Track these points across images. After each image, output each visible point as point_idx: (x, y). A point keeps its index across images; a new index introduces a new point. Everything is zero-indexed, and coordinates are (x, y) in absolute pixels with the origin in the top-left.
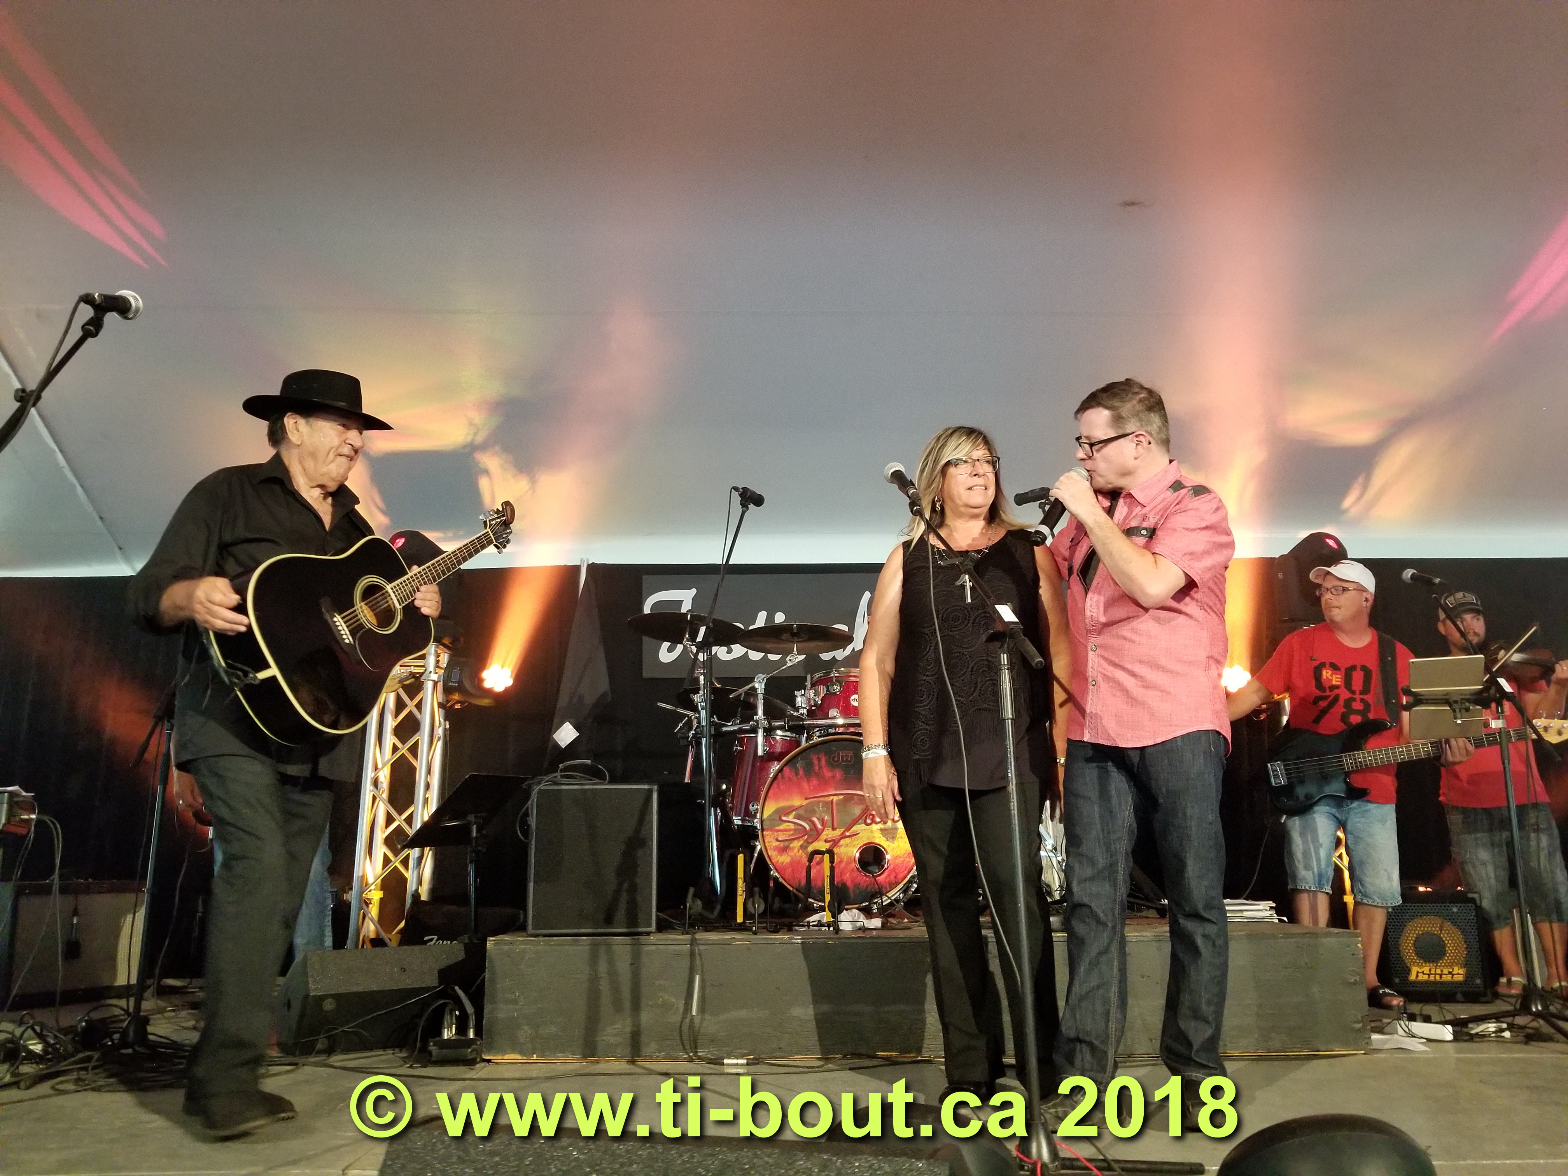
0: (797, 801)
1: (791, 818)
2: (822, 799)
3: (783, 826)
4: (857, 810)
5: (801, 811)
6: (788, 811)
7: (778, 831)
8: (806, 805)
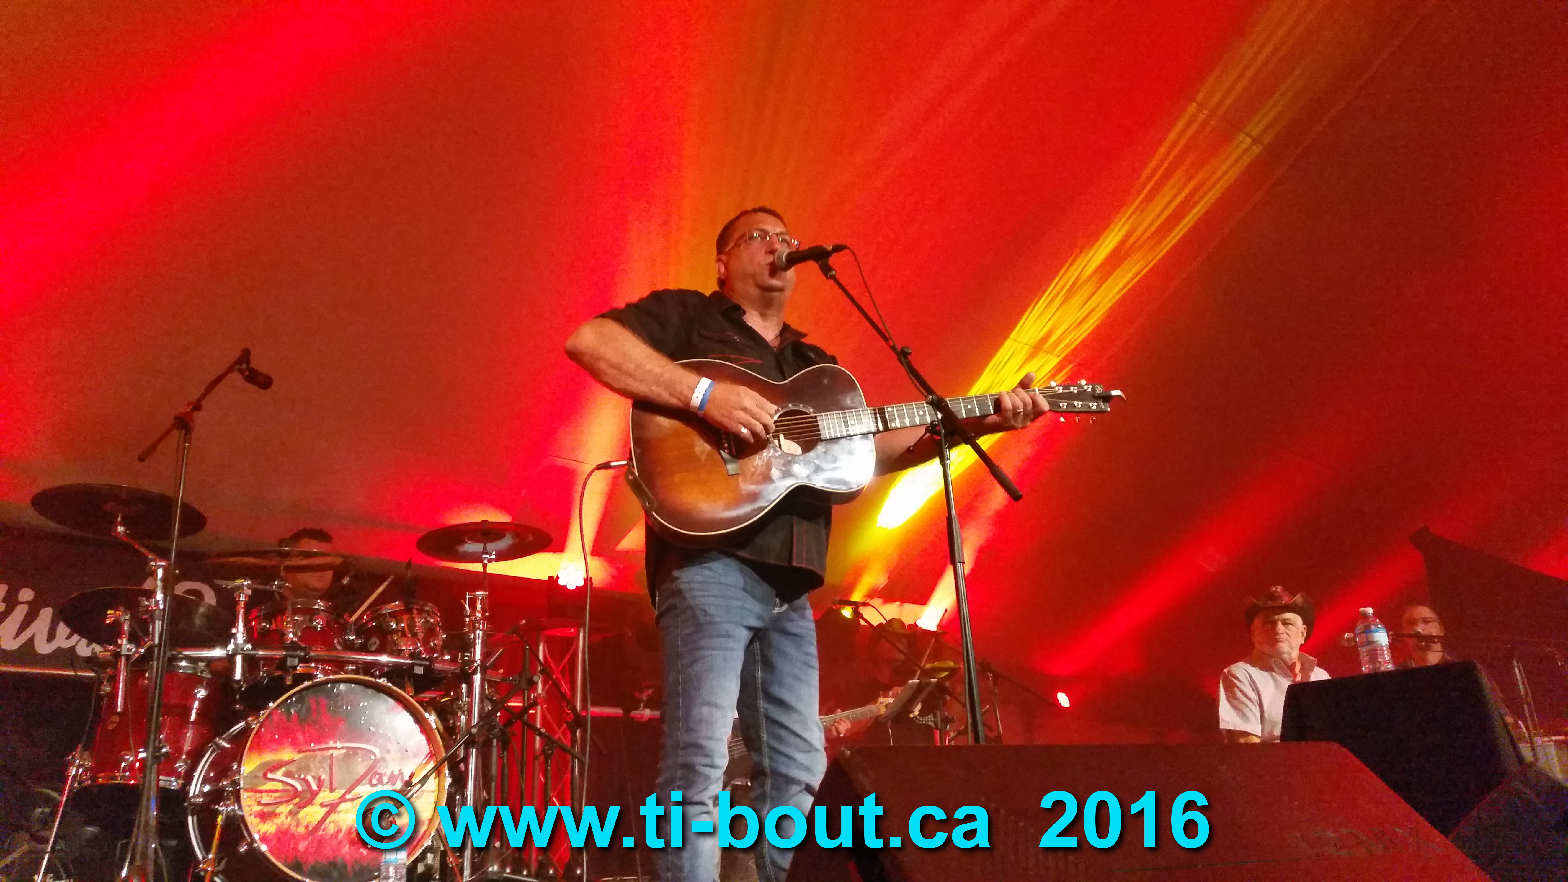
0: (287, 754)
1: (279, 775)
2: (318, 753)
3: (269, 786)
4: (361, 769)
5: (292, 768)
6: (275, 767)
7: (261, 792)
8: (299, 760)
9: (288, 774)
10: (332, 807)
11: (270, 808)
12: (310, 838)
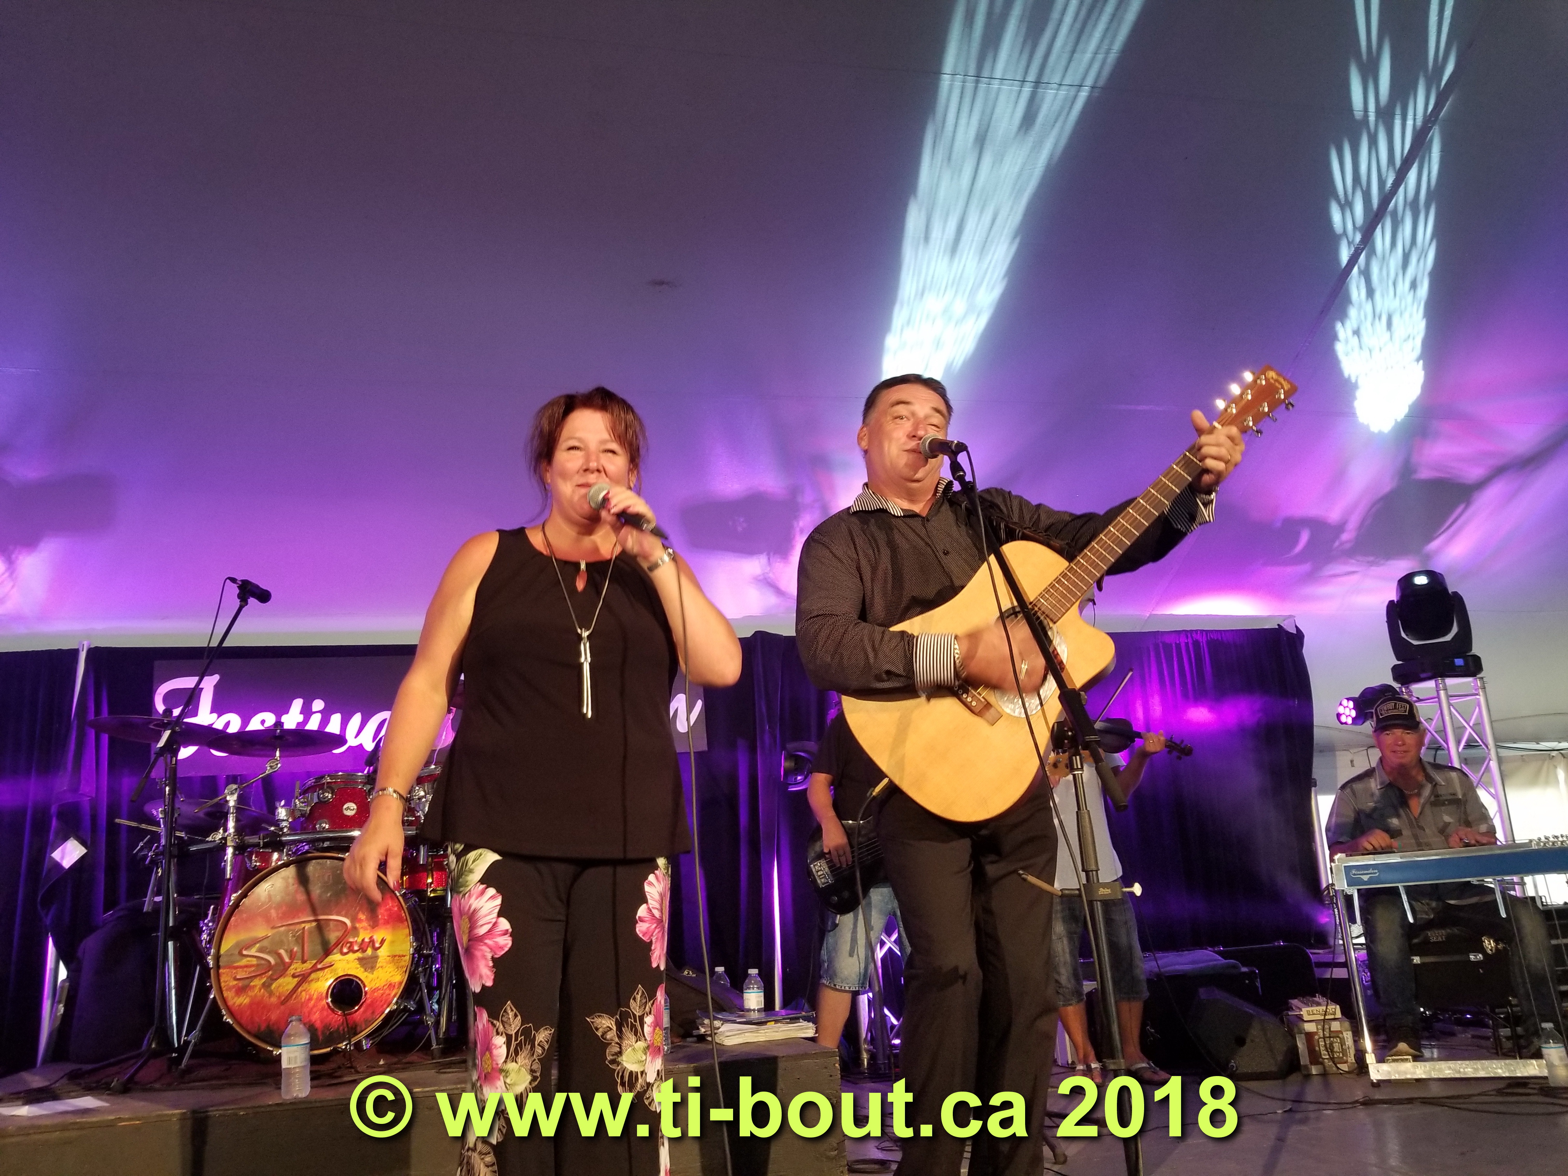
0: (262, 931)
1: (253, 952)
2: (290, 927)
3: (244, 962)
6: (250, 944)
8: (274, 935)
9: (261, 950)
10: (304, 978)
11: (246, 982)
12: (282, 1007)
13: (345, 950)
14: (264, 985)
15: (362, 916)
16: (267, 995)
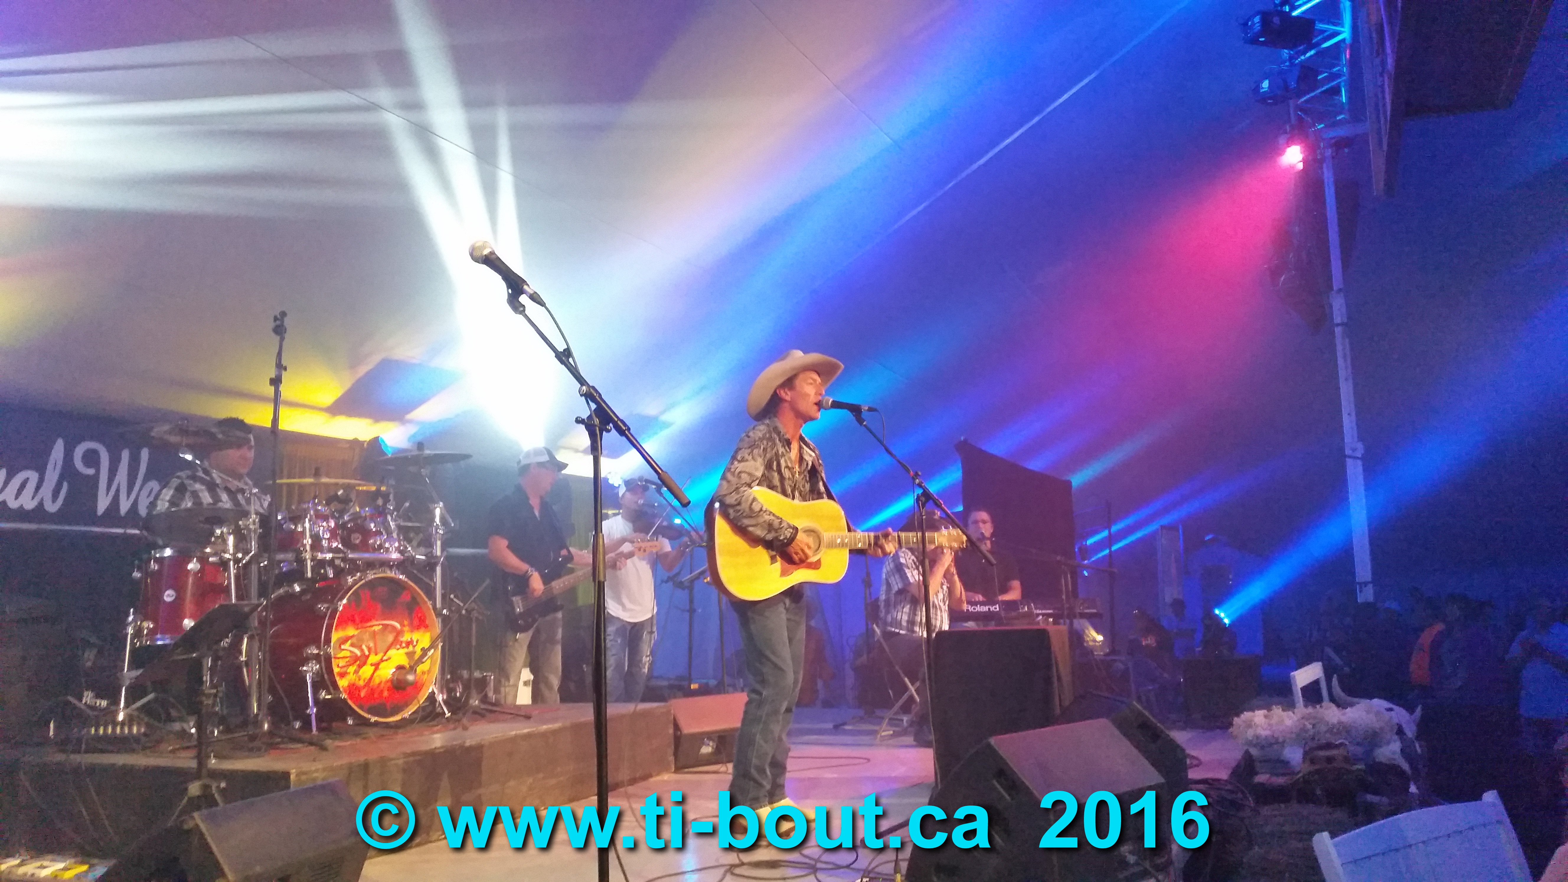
0: (351, 631)
1: (347, 646)
2: (368, 629)
3: (342, 654)
4: (390, 638)
5: (354, 640)
6: (345, 640)
7: (339, 658)
8: (358, 635)
9: (352, 645)
10: (377, 666)
11: (344, 669)
12: (367, 688)
13: (398, 646)
14: (356, 672)
15: (406, 623)
16: (357, 679)
